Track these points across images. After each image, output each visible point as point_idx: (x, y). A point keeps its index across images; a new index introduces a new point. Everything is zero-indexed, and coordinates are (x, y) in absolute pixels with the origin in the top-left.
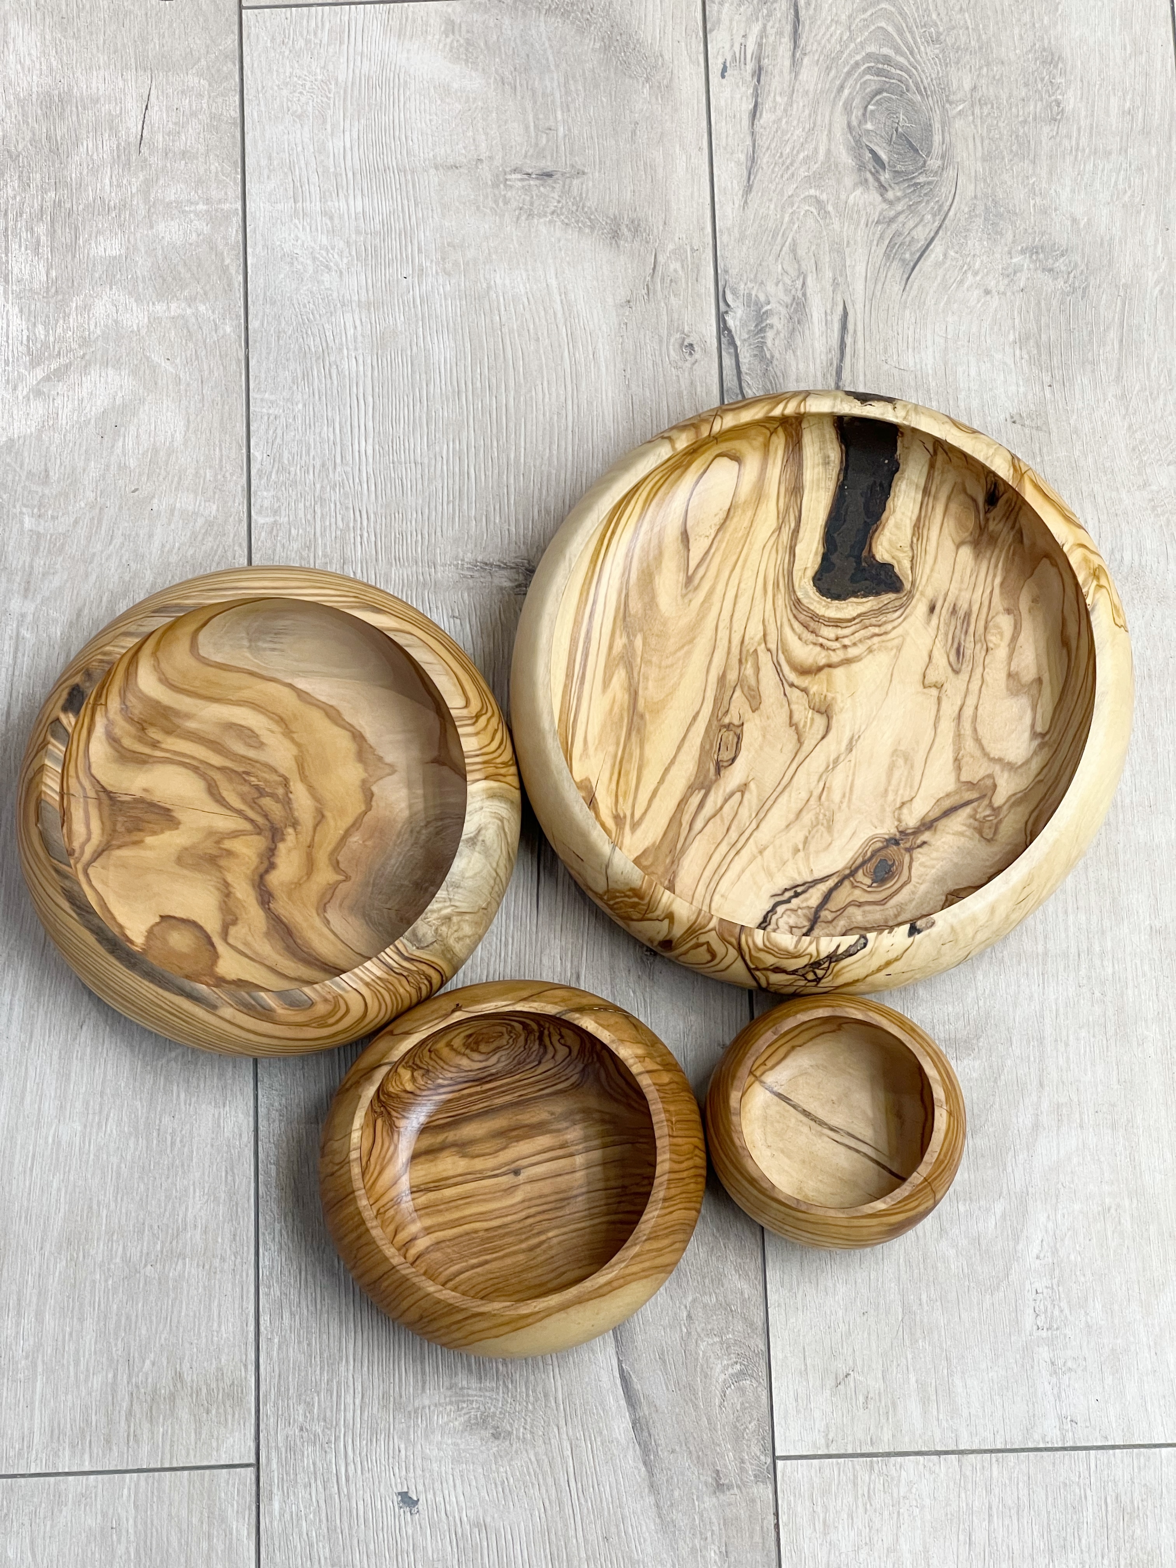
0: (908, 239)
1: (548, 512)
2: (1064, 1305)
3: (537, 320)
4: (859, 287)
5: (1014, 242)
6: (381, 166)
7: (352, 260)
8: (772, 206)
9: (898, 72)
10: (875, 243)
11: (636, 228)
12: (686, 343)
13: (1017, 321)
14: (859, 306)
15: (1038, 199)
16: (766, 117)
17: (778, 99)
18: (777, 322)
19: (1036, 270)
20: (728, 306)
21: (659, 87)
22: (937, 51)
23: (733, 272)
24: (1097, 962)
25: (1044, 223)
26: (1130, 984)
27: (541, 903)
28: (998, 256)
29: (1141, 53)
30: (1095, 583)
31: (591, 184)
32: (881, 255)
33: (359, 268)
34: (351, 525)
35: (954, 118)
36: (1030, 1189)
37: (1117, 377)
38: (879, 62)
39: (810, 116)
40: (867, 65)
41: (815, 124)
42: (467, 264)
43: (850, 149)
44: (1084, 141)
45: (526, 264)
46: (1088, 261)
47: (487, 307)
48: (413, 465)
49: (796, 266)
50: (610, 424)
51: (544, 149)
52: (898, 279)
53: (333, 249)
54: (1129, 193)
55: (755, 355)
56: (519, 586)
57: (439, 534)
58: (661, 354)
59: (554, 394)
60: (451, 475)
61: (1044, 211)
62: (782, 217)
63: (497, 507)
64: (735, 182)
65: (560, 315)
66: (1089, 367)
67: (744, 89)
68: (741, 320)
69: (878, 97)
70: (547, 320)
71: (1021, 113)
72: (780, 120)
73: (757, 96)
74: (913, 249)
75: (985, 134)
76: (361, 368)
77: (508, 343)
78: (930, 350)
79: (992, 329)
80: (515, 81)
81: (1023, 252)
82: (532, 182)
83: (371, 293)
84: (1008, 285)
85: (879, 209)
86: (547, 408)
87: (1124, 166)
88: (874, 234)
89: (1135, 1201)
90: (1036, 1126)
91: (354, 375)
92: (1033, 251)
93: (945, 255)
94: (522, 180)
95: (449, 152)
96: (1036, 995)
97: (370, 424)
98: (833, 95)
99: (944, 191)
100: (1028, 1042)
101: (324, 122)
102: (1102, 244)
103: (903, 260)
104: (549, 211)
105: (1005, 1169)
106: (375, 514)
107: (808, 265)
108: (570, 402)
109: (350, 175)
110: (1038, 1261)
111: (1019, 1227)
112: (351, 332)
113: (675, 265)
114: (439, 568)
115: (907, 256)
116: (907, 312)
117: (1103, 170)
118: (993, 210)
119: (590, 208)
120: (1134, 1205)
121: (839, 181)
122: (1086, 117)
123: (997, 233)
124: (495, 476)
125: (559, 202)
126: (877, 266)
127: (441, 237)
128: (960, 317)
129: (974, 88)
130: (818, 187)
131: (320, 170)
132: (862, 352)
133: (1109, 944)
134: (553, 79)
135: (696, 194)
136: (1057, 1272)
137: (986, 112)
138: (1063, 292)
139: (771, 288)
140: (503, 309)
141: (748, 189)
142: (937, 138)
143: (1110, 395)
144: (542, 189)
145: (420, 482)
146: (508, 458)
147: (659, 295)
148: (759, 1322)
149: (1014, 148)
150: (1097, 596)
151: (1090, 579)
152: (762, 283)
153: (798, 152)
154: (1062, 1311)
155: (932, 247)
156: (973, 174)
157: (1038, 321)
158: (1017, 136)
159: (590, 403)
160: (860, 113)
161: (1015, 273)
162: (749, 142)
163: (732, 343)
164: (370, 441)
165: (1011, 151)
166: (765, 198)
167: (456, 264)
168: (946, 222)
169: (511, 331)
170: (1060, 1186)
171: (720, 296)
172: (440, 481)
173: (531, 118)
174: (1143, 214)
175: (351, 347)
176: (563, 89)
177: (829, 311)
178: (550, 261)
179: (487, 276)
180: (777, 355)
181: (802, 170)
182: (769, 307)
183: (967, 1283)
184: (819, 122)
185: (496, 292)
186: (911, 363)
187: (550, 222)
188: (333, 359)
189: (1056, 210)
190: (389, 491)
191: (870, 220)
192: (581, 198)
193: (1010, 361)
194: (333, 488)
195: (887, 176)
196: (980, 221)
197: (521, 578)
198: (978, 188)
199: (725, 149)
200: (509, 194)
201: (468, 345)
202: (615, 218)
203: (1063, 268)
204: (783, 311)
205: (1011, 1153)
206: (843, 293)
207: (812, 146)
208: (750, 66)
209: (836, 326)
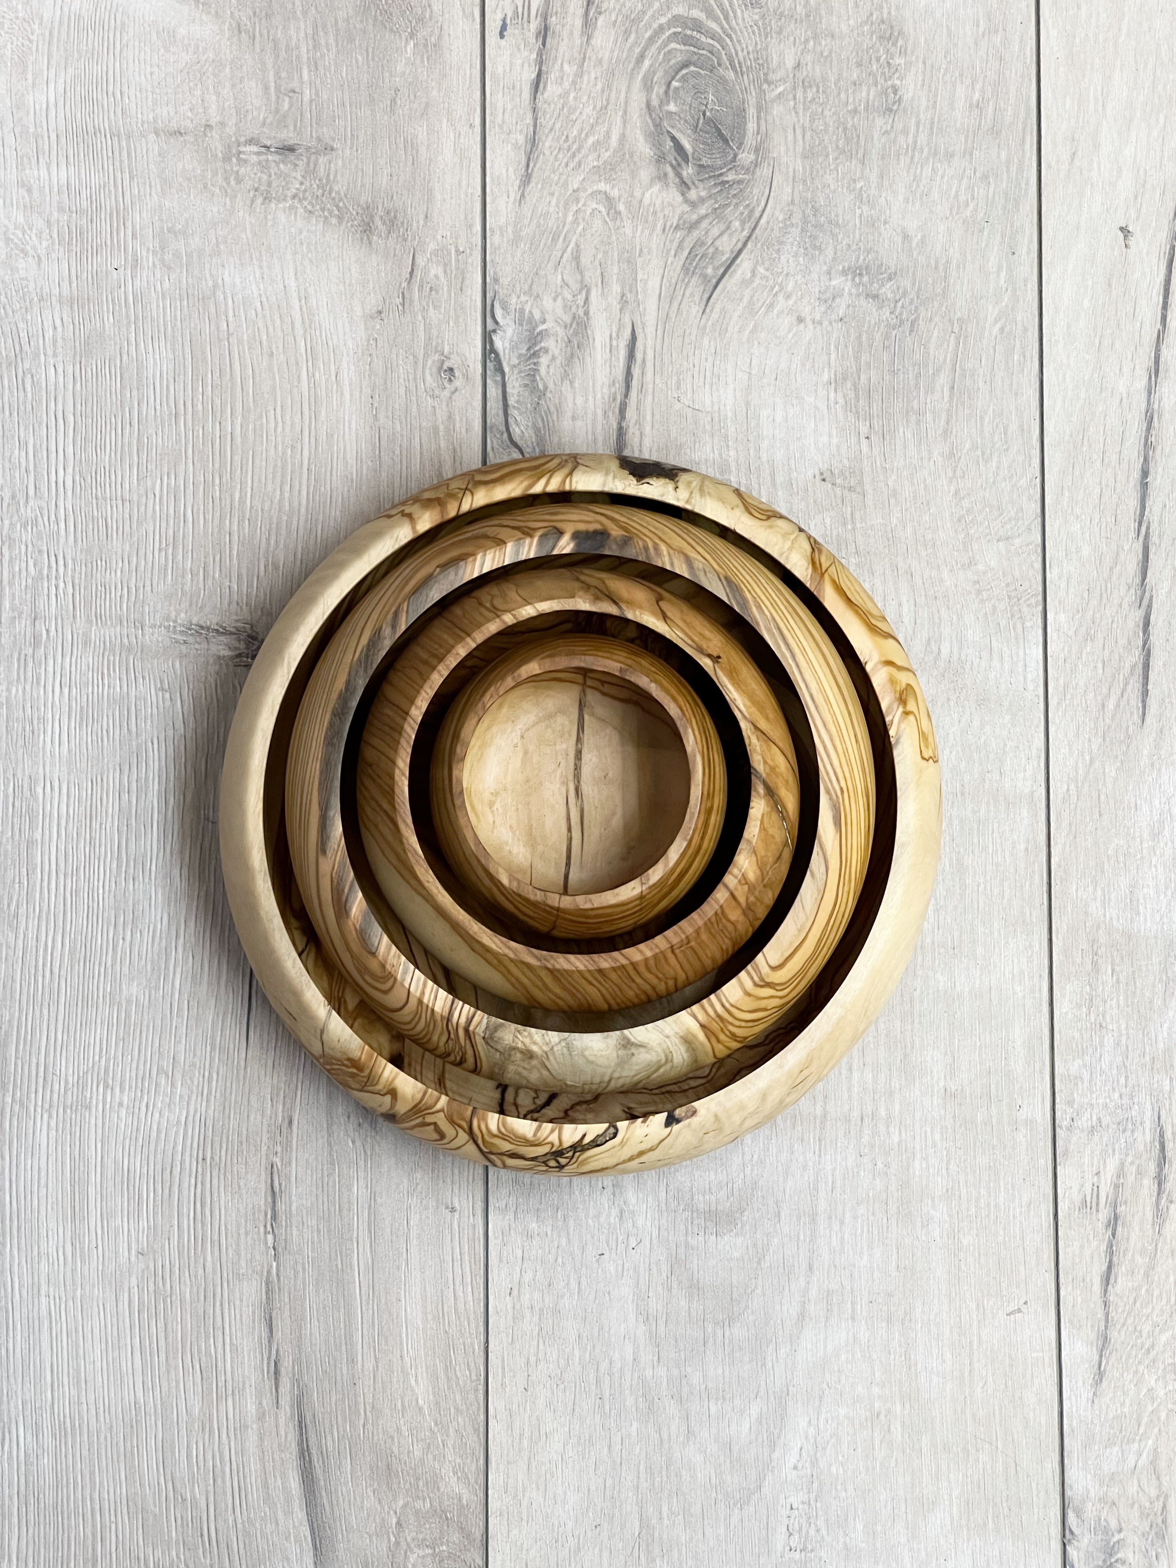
0: (711, 250)
1: (276, 567)
2: (821, 1523)
3: (271, 329)
4: (651, 306)
5: (834, 259)
6: (91, 129)
7: (53, 244)
8: (554, 202)
9: (711, 41)
10: (673, 252)
11: (392, 221)
12: (445, 367)
13: (833, 356)
14: (650, 330)
15: (865, 208)
16: (552, 90)
17: (566, 67)
18: (553, 345)
19: (858, 295)
20: (497, 323)
21: (426, 46)
22: (756, 17)
23: (505, 281)
24: (882, 1128)
25: (871, 238)
26: (918, 1156)
27: (251, 1033)
28: (815, 276)
29: (997, 32)
30: (901, 709)
31: (340, 163)
32: (679, 269)
33: (61, 255)
34: (45, 572)
35: (772, 101)
36: (791, 1388)
37: (945, 432)
38: (687, 27)
39: (603, 91)
40: (672, 30)
41: (608, 101)
42: (189, 255)
43: (649, 135)
44: (922, 139)
45: (260, 259)
46: (919, 289)
47: (213, 310)
48: (120, 502)
49: (579, 278)
50: (352, 462)
51: (285, 117)
52: (697, 299)
53: (31, 229)
54: (971, 206)
55: (526, 385)
56: (239, 655)
57: (148, 588)
58: (415, 379)
59: (289, 423)
60: (164, 517)
61: (872, 224)
62: (565, 216)
63: (217, 558)
64: (511, 169)
65: (298, 324)
66: (913, 418)
67: (526, 53)
68: (511, 341)
69: (684, 72)
70: (283, 330)
71: (851, 100)
72: (567, 93)
73: (541, 63)
74: (717, 263)
75: (807, 125)
76: (61, 379)
77: (237, 356)
78: (731, 387)
79: (803, 365)
80: (254, 29)
81: (844, 272)
82: (270, 158)
83: (74, 285)
84: (825, 312)
85: (678, 211)
86: (279, 439)
87: (968, 172)
88: (672, 241)
89: (907, 1406)
90: (802, 1316)
91: (52, 388)
92: (856, 272)
93: (753, 272)
94: (258, 154)
95: (172, 114)
96: (810, 1164)
97: (70, 450)
98: (631, 66)
99: (757, 192)
100: (799, 1218)
101: (25, 71)
102: (936, 268)
103: (704, 276)
104: (289, 194)
105: (764, 1365)
106: (73, 560)
107: (592, 276)
108: (306, 434)
109: (53, 137)
110: (795, 1472)
111: (776, 1432)
112: (49, 333)
113: (436, 270)
114: (146, 629)
115: (710, 271)
116: (706, 341)
117: (942, 177)
118: (812, 218)
119: (338, 193)
120: (906, 1412)
121: (634, 174)
122: (927, 107)
123: (815, 247)
124: (217, 522)
125: (302, 183)
126: (674, 281)
127: (161, 220)
128: (767, 349)
129: (798, 66)
130: (608, 180)
131: (17, 130)
132: (651, 386)
133: (897, 1107)
134: (299, 28)
135: (464, 182)
136: (815, 1485)
137: (810, 96)
138: (888, 325)
139: (547, 303)
140: (231, 313)
141: (527, 178)
142: (751, 126)
143: (936, 453)
144: (282, 166)
145: (127, 523)
146: (232, 500)
147: (417, 306)
148: (478, 1533)
149: (841, 143)
150: (903, 726)
151: (895, 706)
152: (538, 296)
153: (587, 135)
154: (818, 1531)
155: (738, 261)
156: (791, 173)
157: (857, 359)
158: (845, 129)
159: (330, 436)
160: (662, 91)
161: (834, 298)
162: (529, 120)
163: (500, 369)
164: (70, 470)
165: (837, 147)
166: (546, 192)
167: (177, 255)
168: (757, 231)
169: (240, 342)
170: (825, 1386)
171: (488, 311)
172: (151, 524)
173: (271, 76)
174: (986, 233)
175: (50, 352)
176: (310, 42)
177: (614, 335)
178: (289, 257)
179: (214, 272)
180: (551, 386)
181: (590, 158)
182: (544, 327)
183: (714, 1495)
184: (612, 101)
185: (224, 293)
186: (708, 402)
187: (290, 208)
188: (27, 365)
189: (885, 223)
190: (90, 534)
191: (668, 224)
192: (328, 180)
193: (823, 407)
194: (25, 526)
195: (690, 171)
196: (796, 232)
197: (242, 646)
198: (796, 191)
199: (500, 126)
200: (242, 171)
201: (188, 356)
202: (368, 208)
203: (890, 295)
204: (561, 332)
205: (772, 1346)
206: (632, 312)
207: (603, 129)
208: (534, 25)
209: (623, 353)
